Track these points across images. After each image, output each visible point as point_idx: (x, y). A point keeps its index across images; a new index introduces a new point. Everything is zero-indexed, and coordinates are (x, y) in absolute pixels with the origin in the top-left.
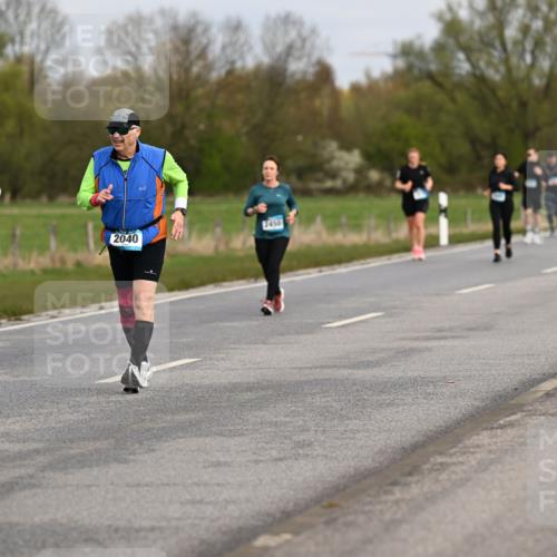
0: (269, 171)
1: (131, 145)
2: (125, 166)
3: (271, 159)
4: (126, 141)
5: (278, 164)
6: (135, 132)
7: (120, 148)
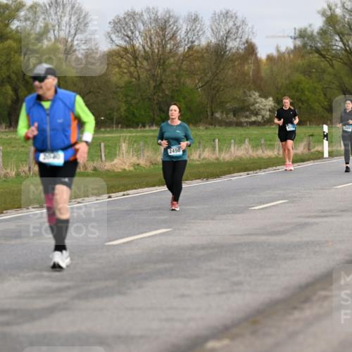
0: (173, 112)
1: (48, 89)
2: (46, 105)
3: (175, 104)
4: (44, 88)
5: (179, 108)
6: (51, 81)
7: (40, 92)
